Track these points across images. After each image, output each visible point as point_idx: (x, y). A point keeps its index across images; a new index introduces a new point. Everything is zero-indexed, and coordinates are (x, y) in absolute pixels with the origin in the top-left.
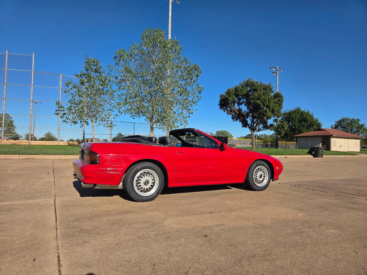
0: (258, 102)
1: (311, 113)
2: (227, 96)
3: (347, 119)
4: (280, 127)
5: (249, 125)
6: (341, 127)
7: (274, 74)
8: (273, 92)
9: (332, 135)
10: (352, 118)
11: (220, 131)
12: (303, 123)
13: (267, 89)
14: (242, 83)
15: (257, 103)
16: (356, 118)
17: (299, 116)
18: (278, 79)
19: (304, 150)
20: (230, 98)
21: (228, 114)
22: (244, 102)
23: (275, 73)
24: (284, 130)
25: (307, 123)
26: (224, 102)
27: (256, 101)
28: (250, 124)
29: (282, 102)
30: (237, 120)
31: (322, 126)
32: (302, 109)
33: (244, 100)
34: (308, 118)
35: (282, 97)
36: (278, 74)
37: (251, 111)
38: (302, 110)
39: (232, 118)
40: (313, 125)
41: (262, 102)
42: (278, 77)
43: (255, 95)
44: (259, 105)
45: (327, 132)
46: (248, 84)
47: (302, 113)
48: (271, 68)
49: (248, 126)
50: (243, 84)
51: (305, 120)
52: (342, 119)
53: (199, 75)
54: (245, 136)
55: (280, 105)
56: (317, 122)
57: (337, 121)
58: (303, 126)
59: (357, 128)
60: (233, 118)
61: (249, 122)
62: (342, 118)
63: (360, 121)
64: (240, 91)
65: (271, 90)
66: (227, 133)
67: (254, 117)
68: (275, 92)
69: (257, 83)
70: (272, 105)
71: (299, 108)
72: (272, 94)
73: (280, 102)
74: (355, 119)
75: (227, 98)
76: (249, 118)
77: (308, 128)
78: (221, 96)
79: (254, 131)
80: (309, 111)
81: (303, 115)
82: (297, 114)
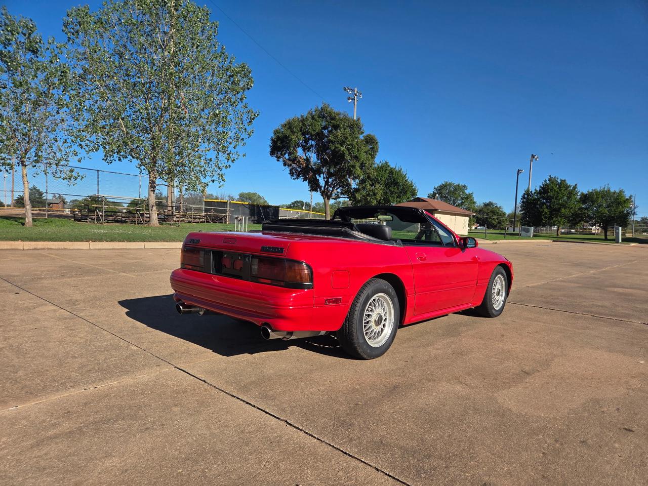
0: (342, 148)
1: (404, 172)
2: (288, 133)
3: (450, 184)
4: (371, 193)
5: (320, 188)
6: (441, 197)
7: (350, 101)
8: (362, 133)
9: (437, 210)
10: (456, 183)
11: (246, 194)
12: (392, 188)
13: (354, 126)
14: (313, 110)
15: (340, 150)
16: (462, 184)
17: (386, 176)
18: (355, 110)
19: (398, 231)
20: (293, 137)
21: (285, 165)
22: (312, 145)
23: (352, 99)
24: (376, 199)
25: (398, 189)
26: (281, 143)
27: (339, 146)
28: (324, 186)
29: (376, 152)
30: (298, 176)
31: (418, 194)
32: (392, 165)
33: (313, 143)
34: (400, 180)
35: (377, 143)
36: (356, 101)
37: (324, 163)
38: (391, 167)
39: (290, 174)
40: (406, 193)
41: (348, 149)
42: (356, 107)
43: (337, 136)
44: (344, 154)
45: (430, 204)
46: (324, 114)
47: (391, 172)
48: (345, 89)
49: (320, 190)
50: (314, 113)
51: (396, 183)
52: (443, 185)
53: (251, 86)
54: (289, 203)
55: (373, 157)
56: (412, 187)
57: (436, 187)
58: (392, 193)
59: (462, 199)
60: (292, 173)
61: (322, 182)
62: (444, 183)
63: (466, 189)
64: (309, 126)
65: (360, 129)
66: (259, 197)
67: (330, 175)
68: (365, 134)
69: (339, 114)
70: (363, 156)
71: (387, 163)
72: (361, 137)
73: (373, 152)
74: (460, 185)
75: (289, 137)
76: (322, 175)
77: (399, 197)
78: (276, 132)
79: (329, 199)
80: (401, 169)
81: (393, 174)
82: (384, 172)
